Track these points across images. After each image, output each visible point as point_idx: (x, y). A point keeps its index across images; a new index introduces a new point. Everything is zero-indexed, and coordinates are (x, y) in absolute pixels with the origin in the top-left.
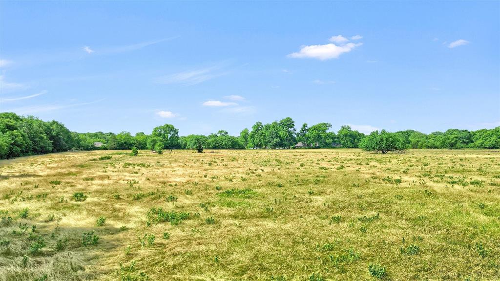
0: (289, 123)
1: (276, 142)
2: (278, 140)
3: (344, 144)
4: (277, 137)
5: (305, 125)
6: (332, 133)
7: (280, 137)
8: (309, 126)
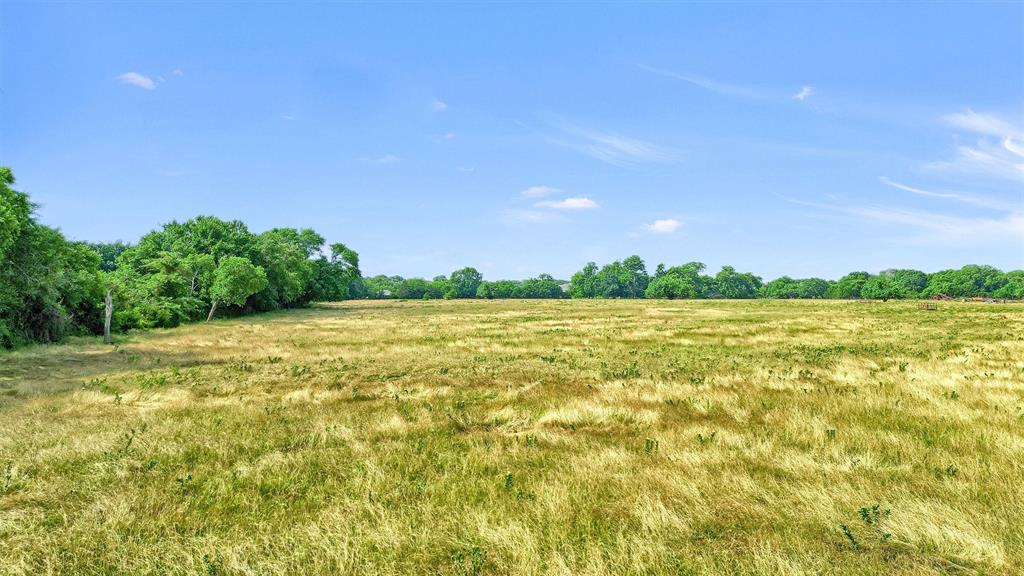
0: (636, 263)
1: (613, 289)
2: (616, 287)
3: (724, 293)
4: (614, 282)
5: (661, 267)
6: (706, 278)
7: (619, 283)
8: (667, 268)
